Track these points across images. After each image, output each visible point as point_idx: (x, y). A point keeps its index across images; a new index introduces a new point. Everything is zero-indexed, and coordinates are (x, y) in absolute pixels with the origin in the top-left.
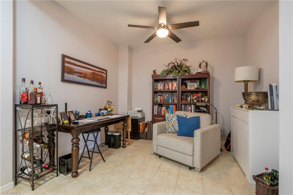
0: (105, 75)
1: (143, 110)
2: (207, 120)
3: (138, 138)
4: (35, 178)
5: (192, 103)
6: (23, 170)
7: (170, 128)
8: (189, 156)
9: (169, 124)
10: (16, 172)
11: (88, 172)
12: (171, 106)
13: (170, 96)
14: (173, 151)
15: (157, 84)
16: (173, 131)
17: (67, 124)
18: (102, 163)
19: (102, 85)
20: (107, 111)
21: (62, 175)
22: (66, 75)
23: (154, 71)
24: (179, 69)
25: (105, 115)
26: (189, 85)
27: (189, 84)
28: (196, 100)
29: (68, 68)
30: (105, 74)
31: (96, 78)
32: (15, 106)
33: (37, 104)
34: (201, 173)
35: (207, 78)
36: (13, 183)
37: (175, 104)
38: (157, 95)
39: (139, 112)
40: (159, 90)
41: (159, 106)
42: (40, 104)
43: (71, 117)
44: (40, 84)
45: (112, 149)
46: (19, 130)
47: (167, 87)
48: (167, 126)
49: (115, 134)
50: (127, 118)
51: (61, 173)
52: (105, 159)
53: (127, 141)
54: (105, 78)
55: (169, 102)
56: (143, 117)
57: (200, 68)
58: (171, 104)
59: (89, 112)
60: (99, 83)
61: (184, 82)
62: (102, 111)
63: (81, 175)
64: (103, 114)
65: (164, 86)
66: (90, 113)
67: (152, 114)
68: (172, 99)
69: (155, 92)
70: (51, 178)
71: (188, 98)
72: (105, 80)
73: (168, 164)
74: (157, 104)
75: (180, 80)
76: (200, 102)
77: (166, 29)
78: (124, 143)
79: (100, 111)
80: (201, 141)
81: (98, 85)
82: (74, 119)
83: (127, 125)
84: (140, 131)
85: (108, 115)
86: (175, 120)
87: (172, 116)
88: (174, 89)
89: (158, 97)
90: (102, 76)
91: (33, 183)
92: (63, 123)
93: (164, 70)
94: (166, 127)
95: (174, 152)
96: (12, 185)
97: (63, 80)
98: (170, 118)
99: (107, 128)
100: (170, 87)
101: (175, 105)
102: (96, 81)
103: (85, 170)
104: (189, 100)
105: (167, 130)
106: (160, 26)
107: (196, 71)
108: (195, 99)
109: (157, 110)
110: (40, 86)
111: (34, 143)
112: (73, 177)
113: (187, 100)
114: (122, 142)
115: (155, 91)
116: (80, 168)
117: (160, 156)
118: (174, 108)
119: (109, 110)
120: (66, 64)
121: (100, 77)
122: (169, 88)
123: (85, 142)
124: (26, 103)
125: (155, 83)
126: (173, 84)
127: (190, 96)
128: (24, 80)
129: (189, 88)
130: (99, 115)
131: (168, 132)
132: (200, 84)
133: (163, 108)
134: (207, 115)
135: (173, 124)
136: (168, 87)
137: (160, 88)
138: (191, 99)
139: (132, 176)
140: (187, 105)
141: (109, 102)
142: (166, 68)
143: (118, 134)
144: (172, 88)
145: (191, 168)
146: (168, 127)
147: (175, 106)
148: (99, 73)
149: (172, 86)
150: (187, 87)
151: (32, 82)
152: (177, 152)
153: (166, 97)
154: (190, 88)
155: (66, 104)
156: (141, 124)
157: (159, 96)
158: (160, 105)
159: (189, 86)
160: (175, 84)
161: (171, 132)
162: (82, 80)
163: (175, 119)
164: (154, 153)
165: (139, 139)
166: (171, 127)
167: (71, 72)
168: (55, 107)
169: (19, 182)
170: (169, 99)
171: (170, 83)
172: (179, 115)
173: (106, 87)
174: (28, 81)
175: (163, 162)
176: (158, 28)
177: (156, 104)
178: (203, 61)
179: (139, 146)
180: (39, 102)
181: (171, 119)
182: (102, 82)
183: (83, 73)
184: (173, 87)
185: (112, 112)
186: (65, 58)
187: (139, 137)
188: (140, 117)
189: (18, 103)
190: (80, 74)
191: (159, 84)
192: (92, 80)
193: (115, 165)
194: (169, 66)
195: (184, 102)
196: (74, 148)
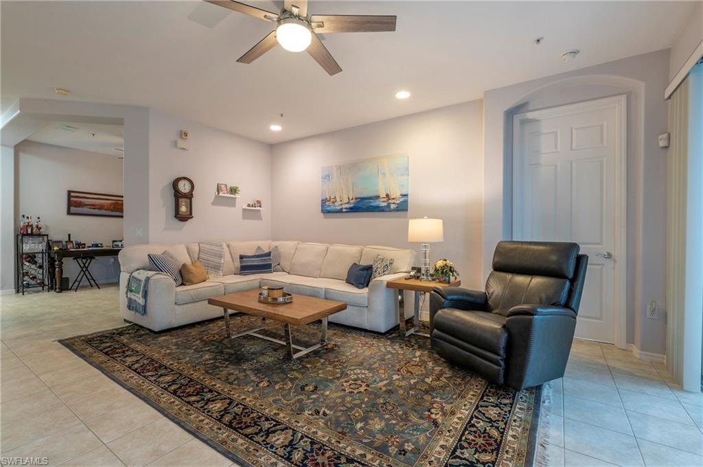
17: (56, 250)
22: (72, 208)
25: (120, 247)
32: (17, 235)
42: (32, 234)
43: (69, 246)
44: (38, 218)
64: (117, 246)
79: (113, 243)
82: (72, 248)
96: (13, 291)
97: (69, 213)
112: (57, 292)
120: (72, 199)
128: (23, 216)
151: (28, 218)
155: (69, 235)
167: (80, 205)
168: (46, 236)
180: (29, 232)
183: (97, 205)
186: (71, 194)
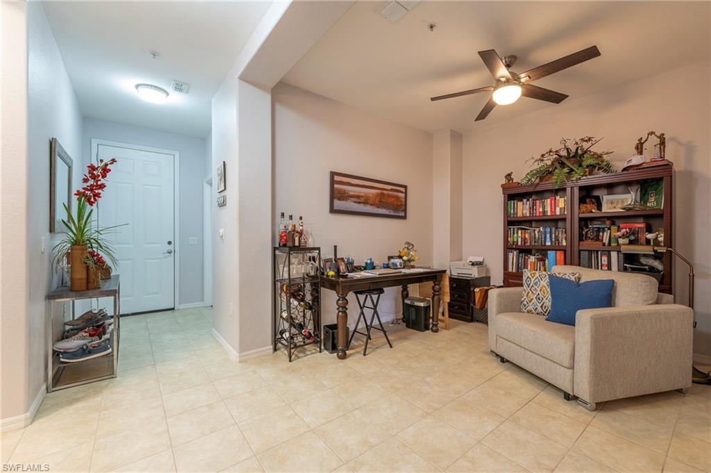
0: (402, 195)
1: (485, 262)
2: (639, 292)
3: (470, 318)
4: (292, 346)
5: (614, 247)
6: (282, 333)
7: (533, 302)
8: (563, 368)
9: (529, 292)
10: (276, 335)
11: (362, 356)
12: (551, 254)
13: (548, 230)
14: (528, 352)
15: (514, 203)
16: (540, 310)
17: (332, 276)
18: (387, 348)
19: (397, 214)
20: (401, 261)
21: (326, 352)
22: (335, 202)
23: (509, 176)
24: (569, 165)
25: (399, 267)
26: (608, 200)
27: (606, 199)
28: (626, 241)
29: (340, 191)
30: (402, 192)
31: (387, 203)
32: (275, 249)
33: (294, 246)
34: (595, 412)
35: (661, 179)
36: (271, 347)
37: (562, 248)
38: (514, 229)
39: (473, 264)
40: (520, 217)
41: (519, 253)
42: (299, 246)
43: (341, 267)
44: (301, 218)
45: (411, 330)
46: (277, 281)
47: (541, 210)
48: (525, 297)
49: (417, 304)
50: (442, 277)
51: (326, 349)
52: (394, 344)
53: (442, 321)
54: (404, 200)
55: (545, 245)
56: (484, 275)
57: (641, 153)
58: (550, 250)
59: (369, 261)
60: (391, 209)
61: (587, 194)
62: (392, 261)
63: (350, 358)
64: (395, 265)
65: (532, 208)
66: (371, 263)
67: (504, 270)
68: (553, 237)
69: (512, 222)
70: (313, 353)
71: (601, 234)
72: (404, 203)
73: (516, 377)
74: (515, 249)
75: (576, 191)
76: (641, 244)
77: (515, 84)
78: (434, 323)
79: (389, 260)
80: (592, 337)
81: (389, 213)
82: (345, 271)
83: (440, 289)
84: (475, 304)
85: (404, 268)
86: (546, 285)
87: (537, 275)
88: (558, 213)
89: (517, 233)
90: (397, 198)
91: (290, 352)
92: (327, 276)
93: (532, 171)
94: (523, 299)
95: (531, 354)
96: (270, 349)
97: (333, 210)
98: (533, 280)
99: (405, 292)
100: (548, 209)
101: (563, 252)
102: (385, 208)
103: (358, 352)
104: (606, 240)
105: (525, 306)
106: (499, 83)
107: (626, 163)
108: (623, 236)
109: (514, 262)
110: (300, 221)
111: (292, 300)
112: (340, 357)
113: (597, 239)
114: (431, 320)
115: (509, 219)
116: (352, 349)
117: (503, 360)
118: (558, 258)
119: (405, 258)
120: (336, 186)
121: (393, 200)
122: (544, 212)
123: (361, 308)
124: (285, 245)
125: (509, 202)
126: (555, 203)
127: (609, 229)
128: (283, 215)
129: (606, 209)
130: (387, 266)
131: (526, 311)
132: (644, 197)
133: (531, 257)
134: (638, 278)
135: (539, 294)
136: (544, 208)
137: (523, 213)
138: (612, 236)
139: (428, 379)
140: (597, 251)
141: (409, 246)
142: (536, 166)
143: (422, 304)
144: (553, 211)
145: (568, 397)
146: (527, 300)
147: (563, 255)
148: (390, 193)
149: (554, 206)
150: (599, 207)
151: (291, 217)
152: (536, 356)
153: (538, 232)
154: (610, 208)
155: (335, 247)
156: (477, 290)
157: (520, 232)
158: (525, 251)
159: (607, 203)
160: (561, 202)
161: (534, 311)
162: (361, 208)
163: (545, 282)
164: (491, 351)
165: (472, 320)
166: (534, 299)
167: (344, 196)
168: (317, 251)
169: (279, 349)
170: (545, 237)
171: (549, 200)
172: (558, 276)
173: (404, 218)
174: (287, 216)
175: (507, 372)
176: (496, 88)
177: (513, 249)
178: (652, 133)
179: (466, 334)
180: (297, 244)
181: (536, 284)
182: (396, 208)
183: (362, 196)
184: (555, 209)
185: (412, 263)
186: (335, 177)
187: (472, 317)
188: (477, 276)
189: (277, 246)
190: (359, 199)
191: (519, 203)
192: (378, 207)
193: (406, 356)
194: (543, 160)
195: (588, 244)
196: (340, 313)
